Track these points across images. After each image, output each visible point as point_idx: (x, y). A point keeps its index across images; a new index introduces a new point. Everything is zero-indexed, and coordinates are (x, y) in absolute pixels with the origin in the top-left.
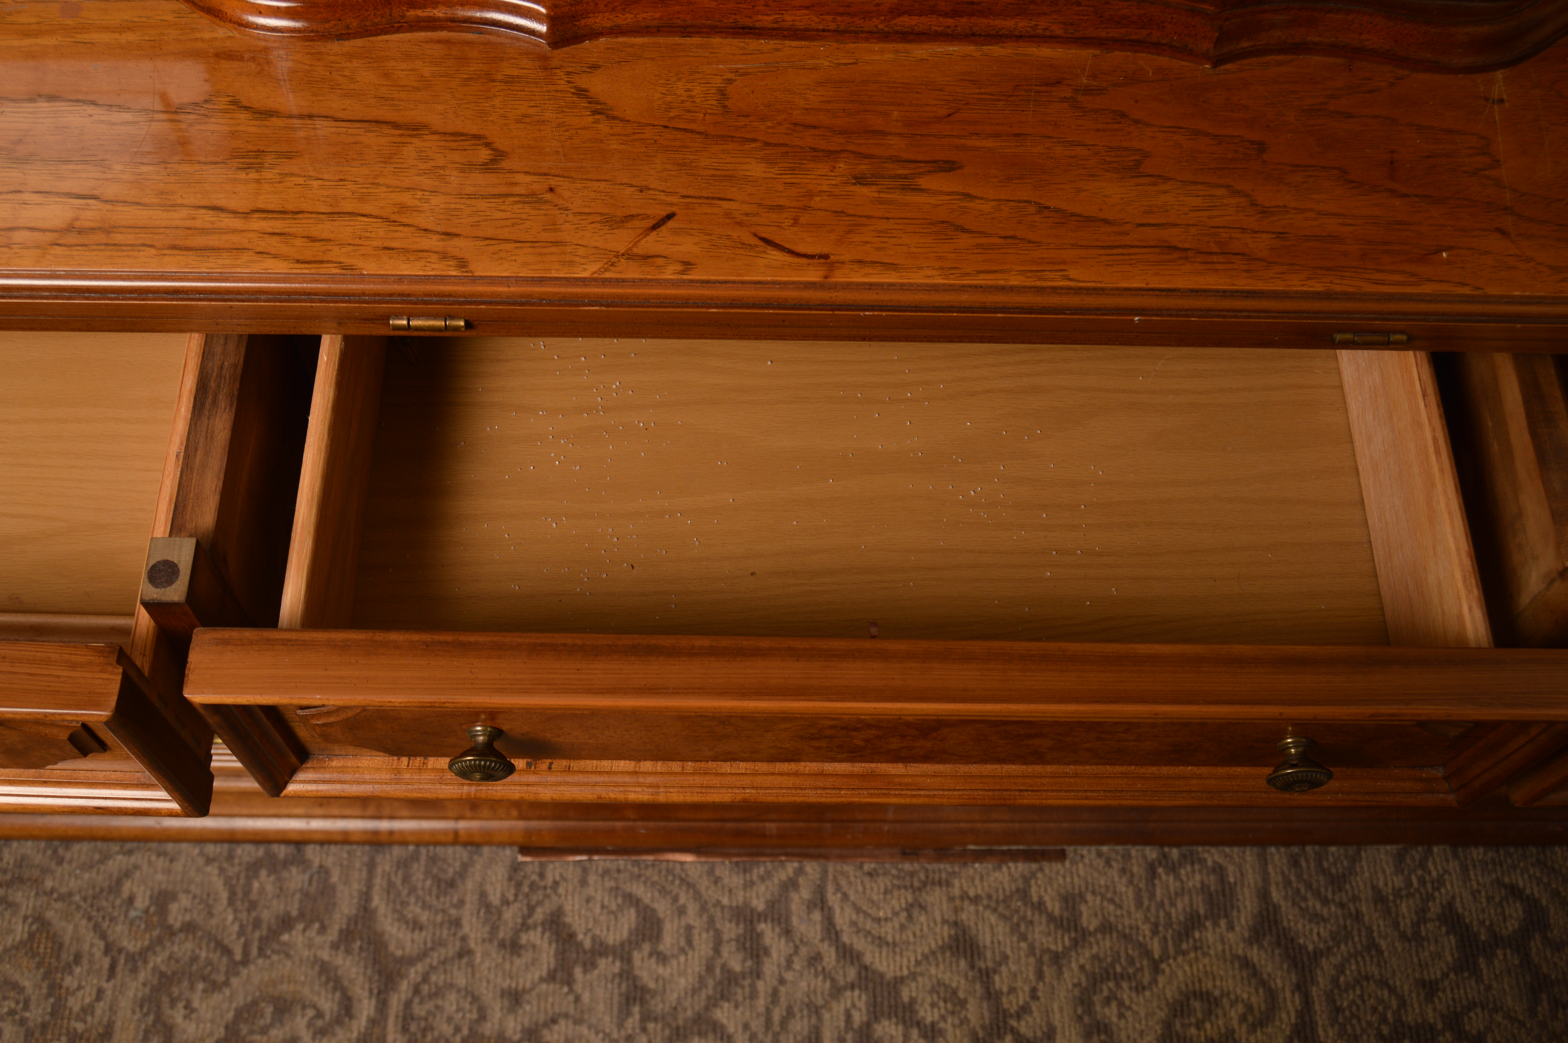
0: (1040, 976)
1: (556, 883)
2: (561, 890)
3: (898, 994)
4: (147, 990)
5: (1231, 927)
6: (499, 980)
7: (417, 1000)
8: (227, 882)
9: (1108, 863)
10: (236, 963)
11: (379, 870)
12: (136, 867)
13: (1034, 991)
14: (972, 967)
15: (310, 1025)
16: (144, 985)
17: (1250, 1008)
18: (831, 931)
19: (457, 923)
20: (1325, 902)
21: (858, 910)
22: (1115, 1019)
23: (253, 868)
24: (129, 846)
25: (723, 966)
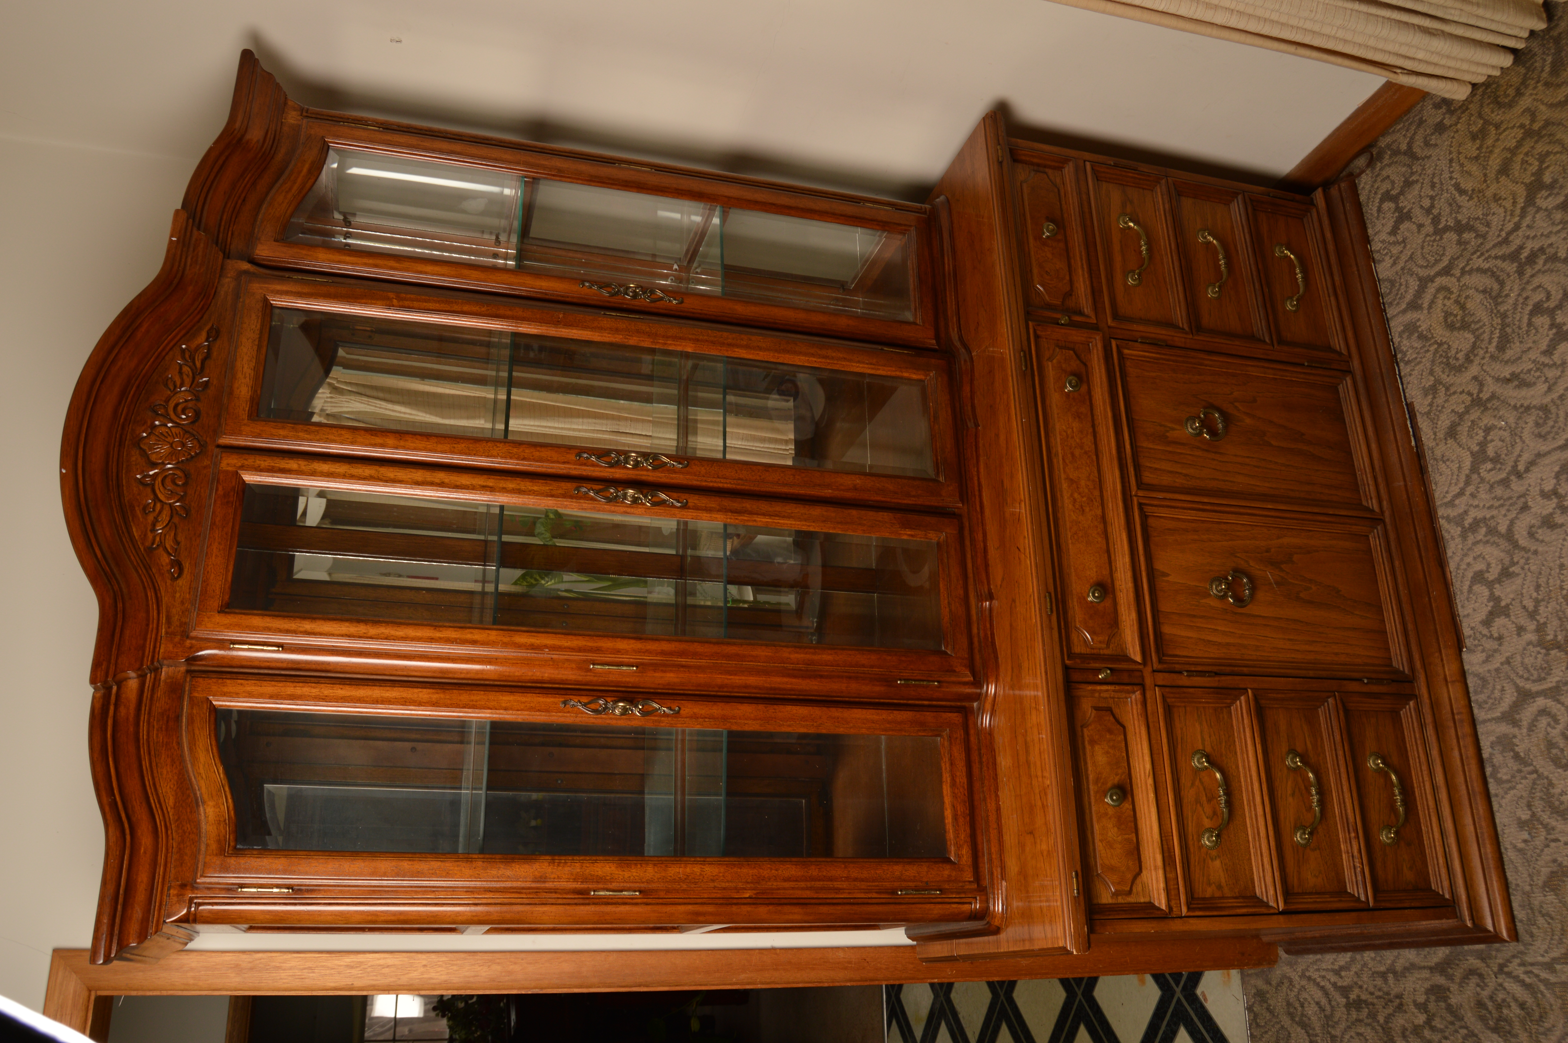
0: (1455, 393)
1: (1472, 628)
2: (1473, 625)
3: (1477, 452)
4: (1559, 818)
5: (1419, 320)
6: (1514, 640)
7: (1531, 678)
8: (1506, 793)
9: (1408, 383)
10: (1539, 776)
11: (1486, 717)
12: (1511, 843)
13: (1461, 393)
14: (1459, 424)
15: (1554, 728)
16: (1557, 821)
17: (1445, 298)
18: (1461, 493)
19: (1497, 670)
20: (1401, 285)
21: (1451, 484)
22: (1462, 353)
23: (1499, 782)
24: (1503, 850)
25: (1485, 536)
